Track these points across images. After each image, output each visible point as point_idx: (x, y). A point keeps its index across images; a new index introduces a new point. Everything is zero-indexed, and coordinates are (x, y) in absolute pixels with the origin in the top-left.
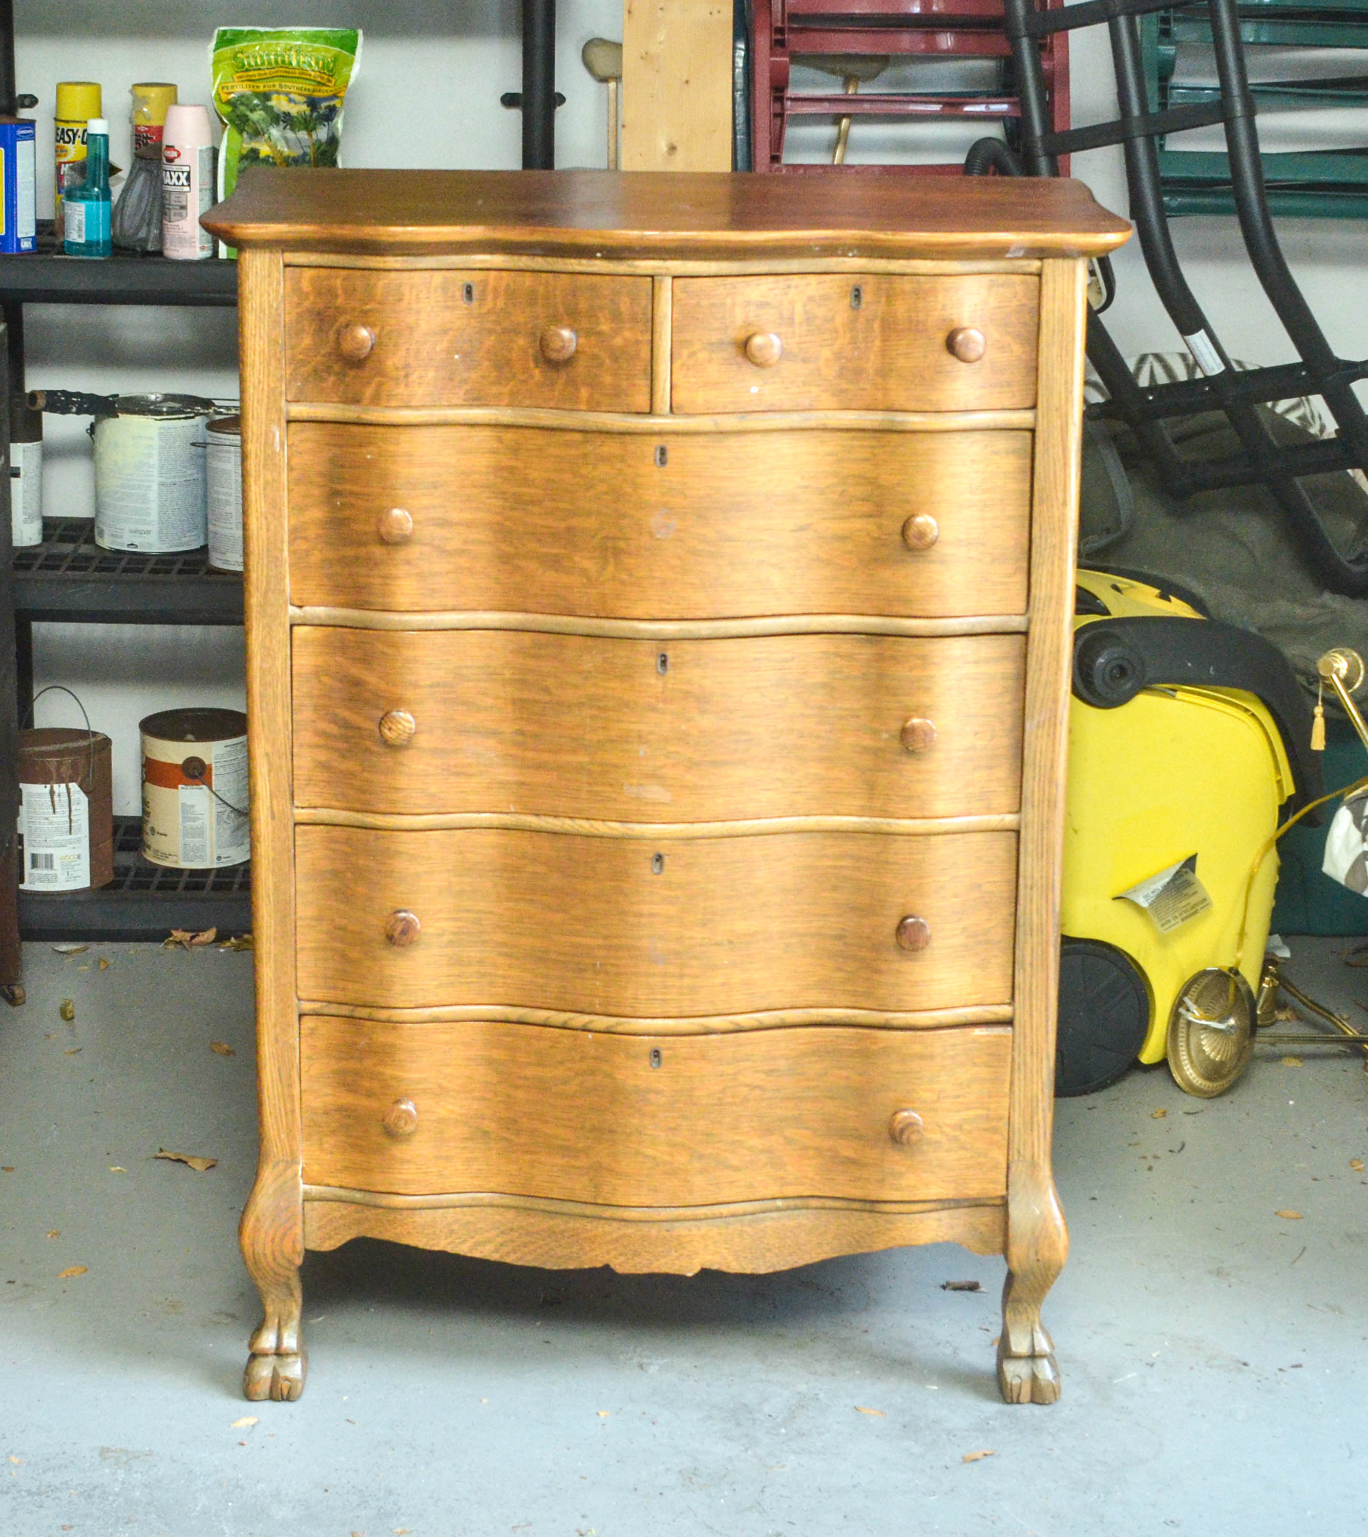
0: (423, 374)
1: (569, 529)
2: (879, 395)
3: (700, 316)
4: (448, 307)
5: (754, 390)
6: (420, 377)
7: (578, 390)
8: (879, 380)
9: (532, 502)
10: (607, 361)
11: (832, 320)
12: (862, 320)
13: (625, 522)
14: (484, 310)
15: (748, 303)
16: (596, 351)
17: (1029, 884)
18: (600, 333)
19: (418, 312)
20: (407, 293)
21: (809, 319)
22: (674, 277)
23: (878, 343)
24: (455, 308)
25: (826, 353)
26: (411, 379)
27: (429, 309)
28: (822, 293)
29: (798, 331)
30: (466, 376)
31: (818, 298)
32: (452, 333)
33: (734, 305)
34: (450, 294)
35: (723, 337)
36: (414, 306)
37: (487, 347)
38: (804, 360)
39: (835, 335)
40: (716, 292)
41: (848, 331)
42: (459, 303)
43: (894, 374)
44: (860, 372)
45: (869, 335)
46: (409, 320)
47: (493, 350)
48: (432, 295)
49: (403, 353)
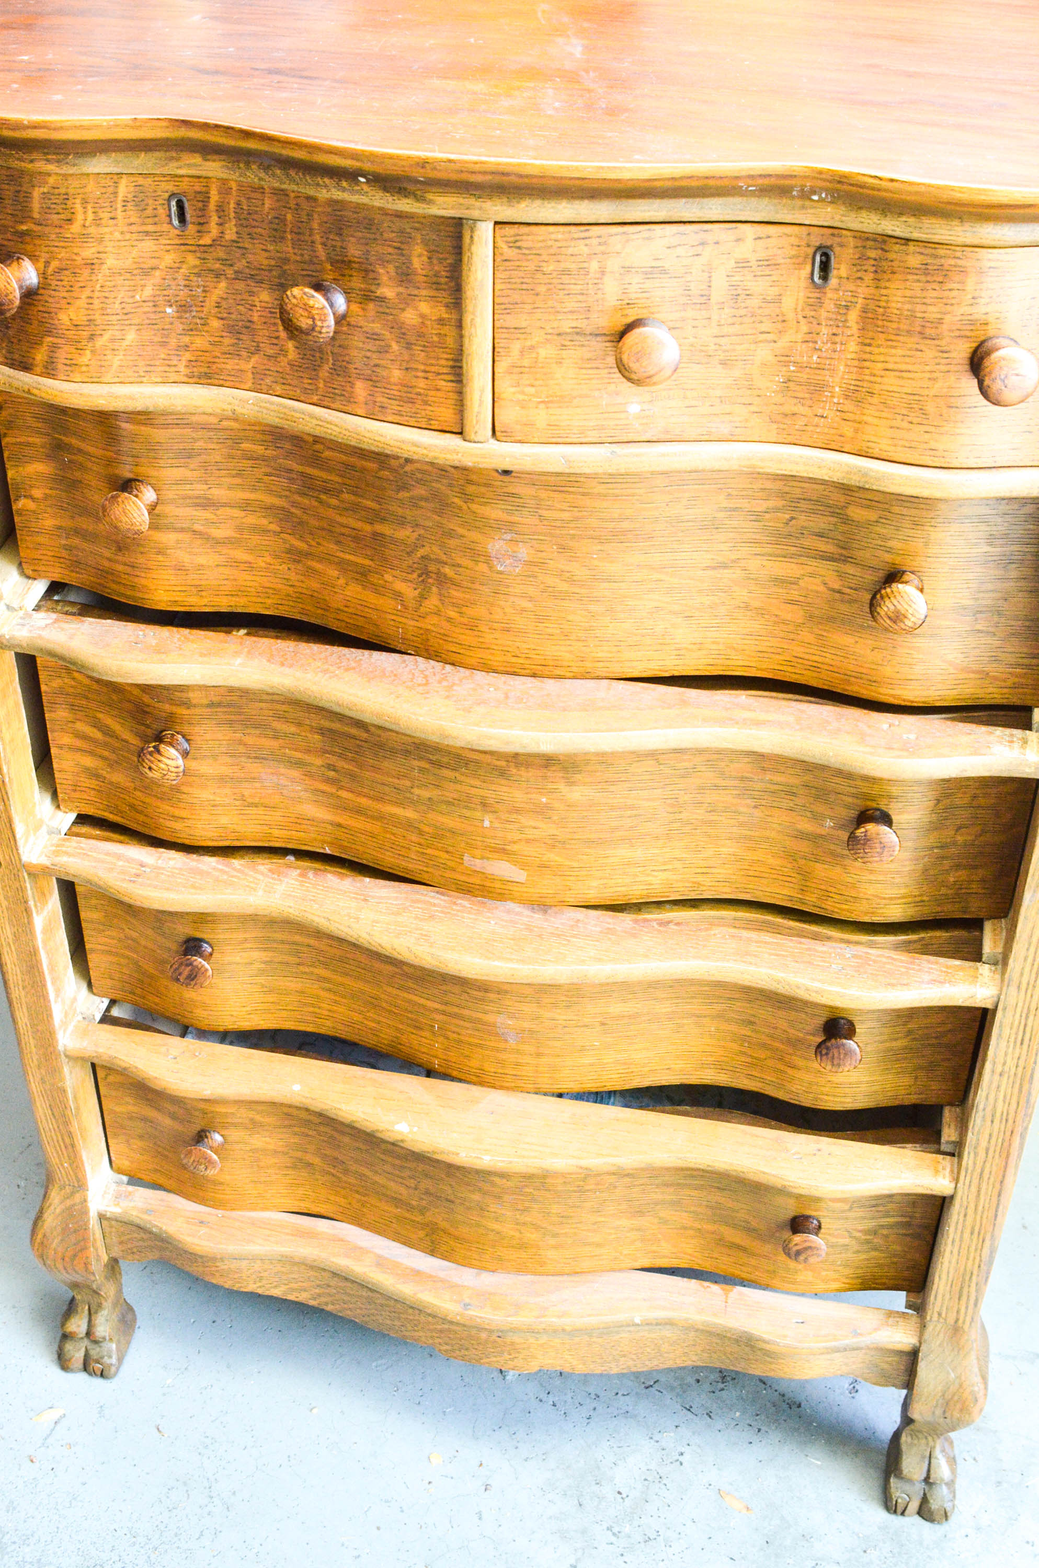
0: (118, 334)
1: (376, 535)
2: (848, 430)
3: (542, 289)
4: (147, 233)
5: (634, 409)
6: (112, 340)
7: (352, 385)
8: (849, 406)
9: (326, 491)
11: (778, 300)
12: (829, 305)
13: (452, 543)
14: (207, 240)
15: (627, 269)
16: (376, 327)
17: (999, 1069)
18: (382, 299)
19: (101, 240)
20: (78, 207)
21: (736, 297)
22: (496, 223)
23: (853, 346)
24: (157, 235)
25: (764, 353)
26: (100, 342)
27: (117, 235)
28: (762, 255)
29: (715, 317)
30: (186, 339)
31: (754, 263)
32: (157, 273)
33: (603, 273)
34: (149, 212)
35: (582, 324)
36: (92, 230)
37: (214, 298)
38: (723, 363)
39: (779, 326)
40: (570, 251)
41: (803, 321)
42: (166, 227)
43: (875, 400)
44: (817, 389)
45: (839, 331)
46: (88, 252)
47: (224, 304)
48: (120, 214)
49: (82, 303)
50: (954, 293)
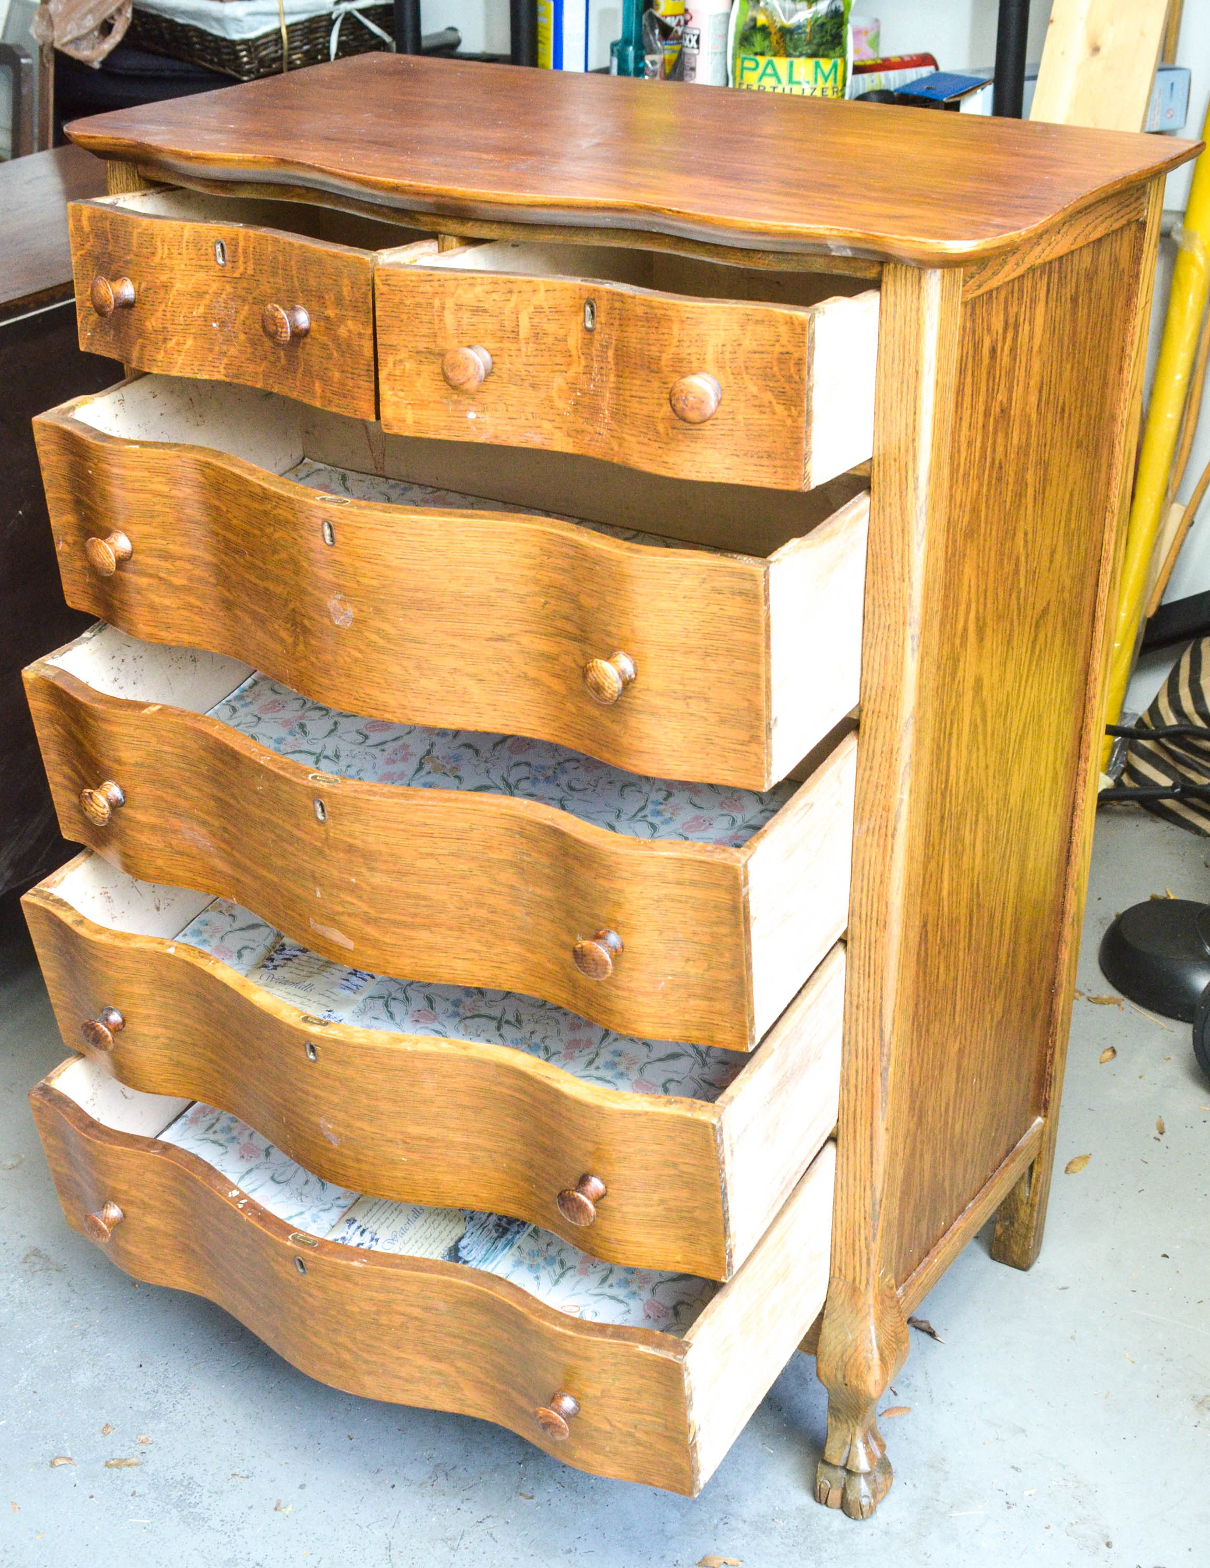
0: (181, 340)
3: (404, 317)
4: (201, 267)
5: (472, 416)
6: (178, 344)
7: (313, 384)
8: (613, 426)
10: (335, 354)
11: (565, 340)
12: (597, 345)
14: (237, 275)
15: (459, 307)
18: (328, 318)
19: (172, 269)
20: (159, 244)
21: (537, 335)
23: (612, 378)
24: (208, 269)
25: (559, 381)
26: (171, 344)
27: (183, 266)
28: (551, 303)
29: (523, 349)
30: (225, 348)
31: (547, 310)
32: (207, 296)
33: (443, 308)
34: (203, 251)
35: (432, 346)
36: (167, 261)
37: (242, 318)
38: (533, 386)
39: (568, 359)
40: (421, 289)
41: (582, 357)
42: (213, 263)
43: (628, 421)
44: (595, 411)
45: (604, 365)
46: (164, 278)
47: (248, 322)
48: (184, 251)
49: (159, 314)
50: (666, 336)
